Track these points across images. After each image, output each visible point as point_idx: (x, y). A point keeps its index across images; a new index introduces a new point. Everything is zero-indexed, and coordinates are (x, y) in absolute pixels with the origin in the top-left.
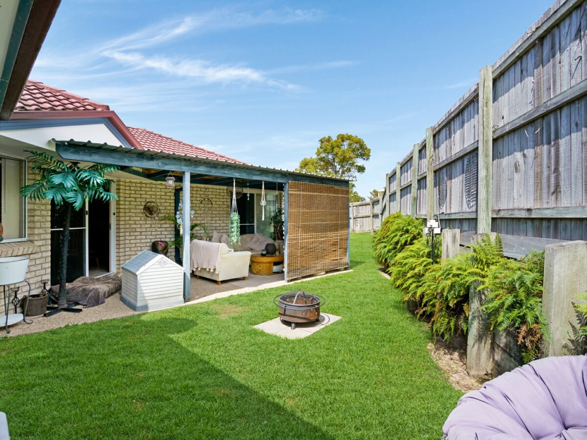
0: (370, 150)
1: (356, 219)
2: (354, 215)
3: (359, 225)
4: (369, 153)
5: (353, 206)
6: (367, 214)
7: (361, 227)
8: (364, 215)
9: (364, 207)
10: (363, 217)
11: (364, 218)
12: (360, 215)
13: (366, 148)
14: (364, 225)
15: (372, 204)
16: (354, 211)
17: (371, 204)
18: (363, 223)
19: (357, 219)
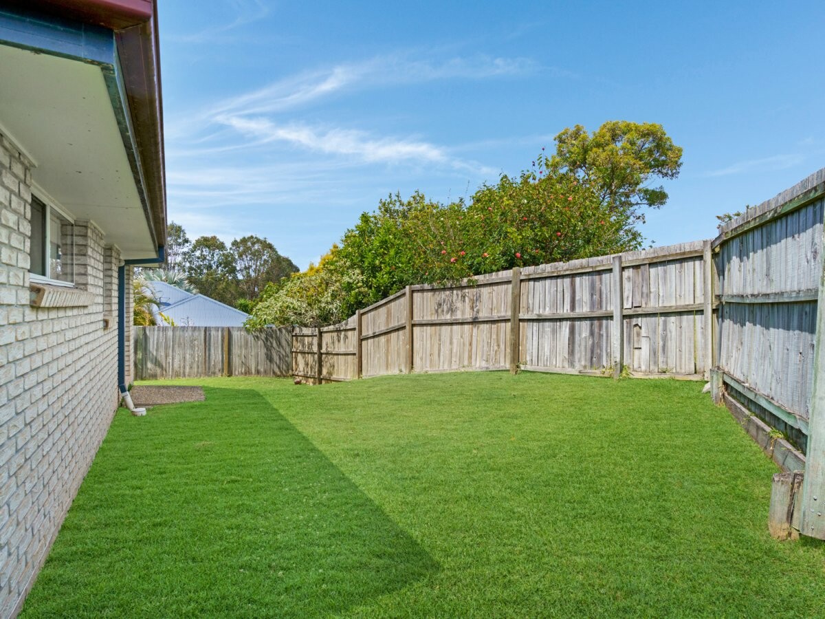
0: (680, 150)
1: (634, 321)
2: (627, 305)
3: (645, 345)
4: (679, 157)
5: (623, 269)
6: (687, 301)
7: (654, 353)
8: (672, 303)
9: (672, 269)
10: (666, 314)
11: (672, 319)
12: (652, 305)
13: (671, 148)
14: (672, 345)
15: (715, 255)
16: (627, 286)
17: (708, 256)
18: (665, 339)
19: (639, 321)
